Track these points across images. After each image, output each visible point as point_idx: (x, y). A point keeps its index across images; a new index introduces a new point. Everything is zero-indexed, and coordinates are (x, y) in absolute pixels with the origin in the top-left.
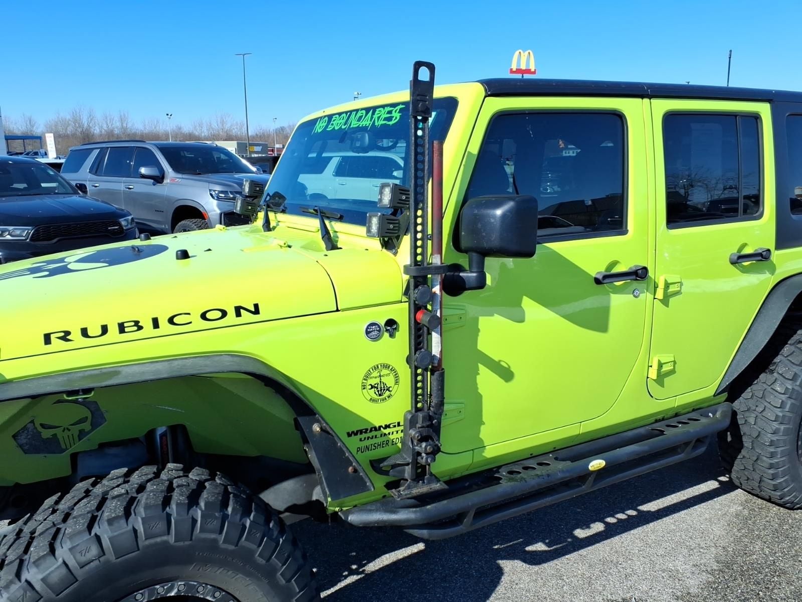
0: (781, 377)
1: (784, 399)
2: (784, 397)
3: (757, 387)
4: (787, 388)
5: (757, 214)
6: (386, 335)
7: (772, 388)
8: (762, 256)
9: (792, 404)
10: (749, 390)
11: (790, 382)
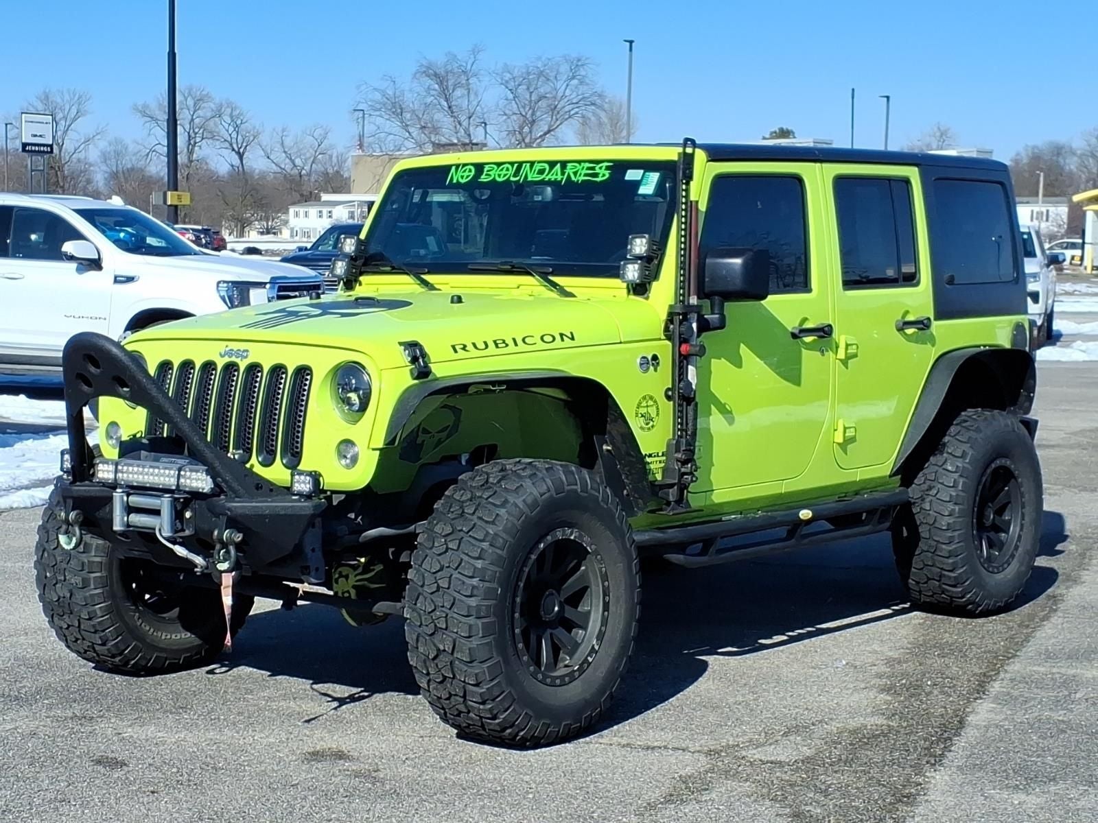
0: (951, 457)
1: (956, 477)
2: (956, 476)
3: (930, 470)
4: (957, 466)
5: (915, 281)
6: (652, 368)
7: (944, 469)
8: (923, 325)
9: (964, 483)
10: (921, 474)
11: (961, 460)
